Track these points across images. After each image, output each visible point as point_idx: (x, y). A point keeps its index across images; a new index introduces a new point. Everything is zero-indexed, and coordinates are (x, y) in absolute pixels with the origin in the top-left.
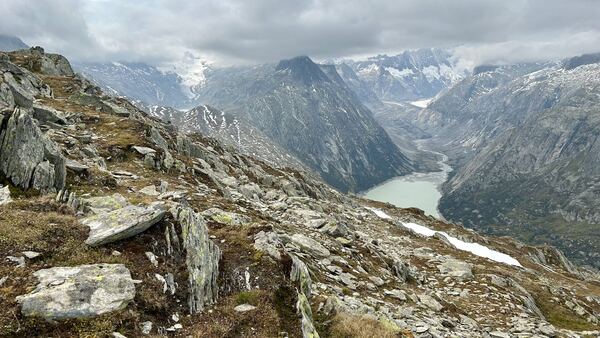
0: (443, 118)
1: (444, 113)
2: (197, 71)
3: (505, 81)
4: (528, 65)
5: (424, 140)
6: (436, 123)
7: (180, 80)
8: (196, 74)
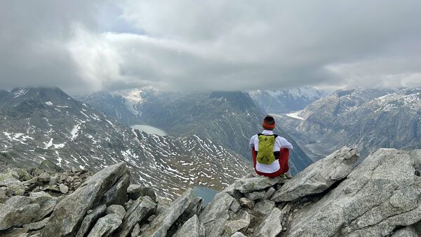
0: (321, 128)
1: (321, 124)
2: (135, 94)
3: (361, 102)
4: (374, 91)
5: (311, 145)
6: (316, 132)
7: (124, 100)
8: (135, 96)
